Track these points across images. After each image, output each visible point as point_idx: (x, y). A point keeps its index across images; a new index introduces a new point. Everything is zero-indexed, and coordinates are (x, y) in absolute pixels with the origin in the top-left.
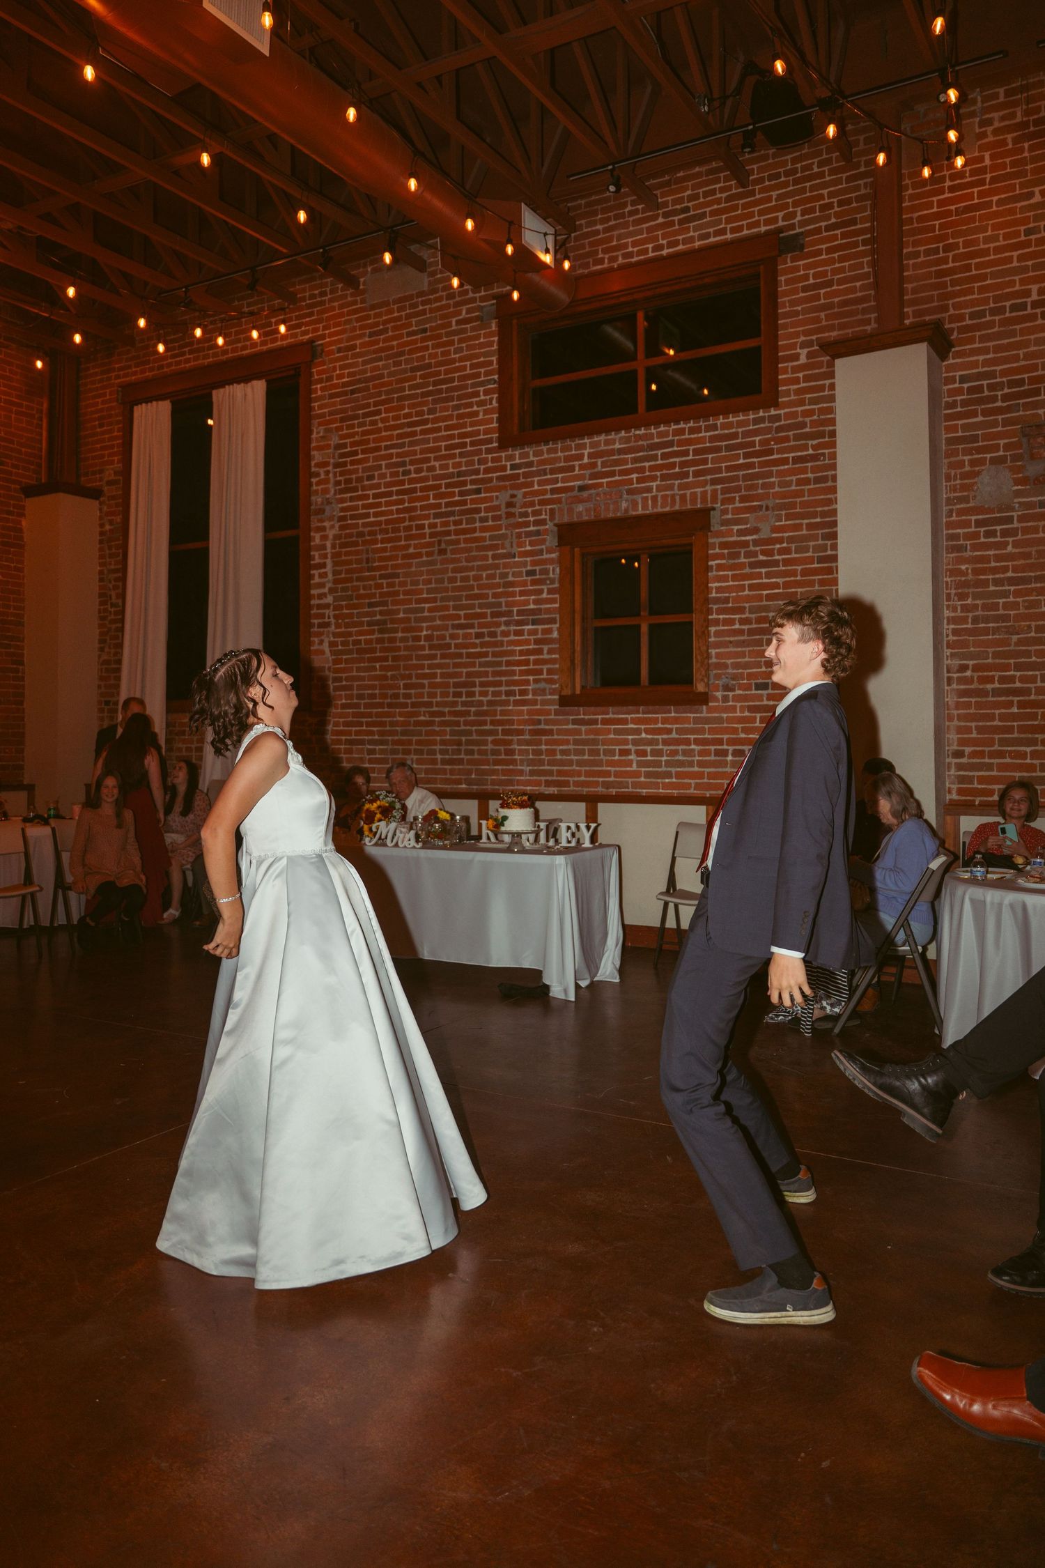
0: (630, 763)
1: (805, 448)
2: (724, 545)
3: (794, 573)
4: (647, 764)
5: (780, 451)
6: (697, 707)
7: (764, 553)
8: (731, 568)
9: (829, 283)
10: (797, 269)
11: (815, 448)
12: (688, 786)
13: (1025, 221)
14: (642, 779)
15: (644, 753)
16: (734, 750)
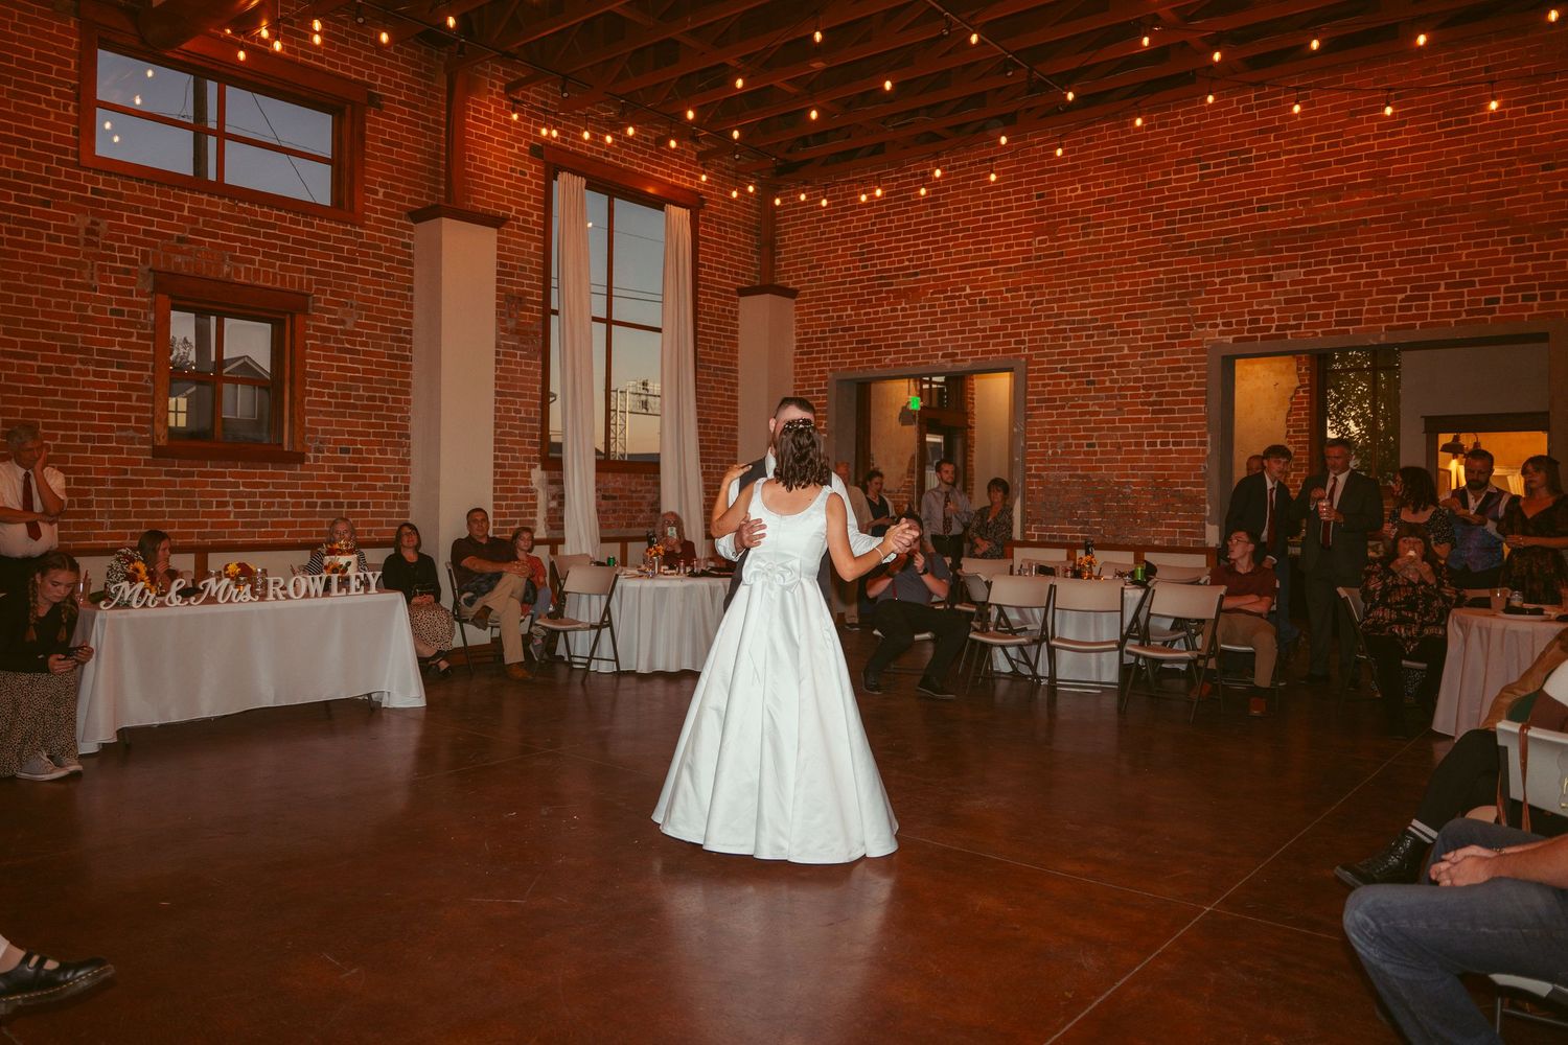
0: (227, 514)
1: (380, 266)
2: (317, 328)
3: (369, 363)
4: (245, 515)
5: (363, 263)
6: (292, 465)
7: (349, 342)
8: (324, 349)
9: (400, 146)
10: (377, 122)
11: (387, 268)
12: (283, 534)
13: (510, 162)
14: (240, 529)
15: (241, 505)
16: (322, 503)
